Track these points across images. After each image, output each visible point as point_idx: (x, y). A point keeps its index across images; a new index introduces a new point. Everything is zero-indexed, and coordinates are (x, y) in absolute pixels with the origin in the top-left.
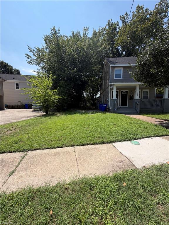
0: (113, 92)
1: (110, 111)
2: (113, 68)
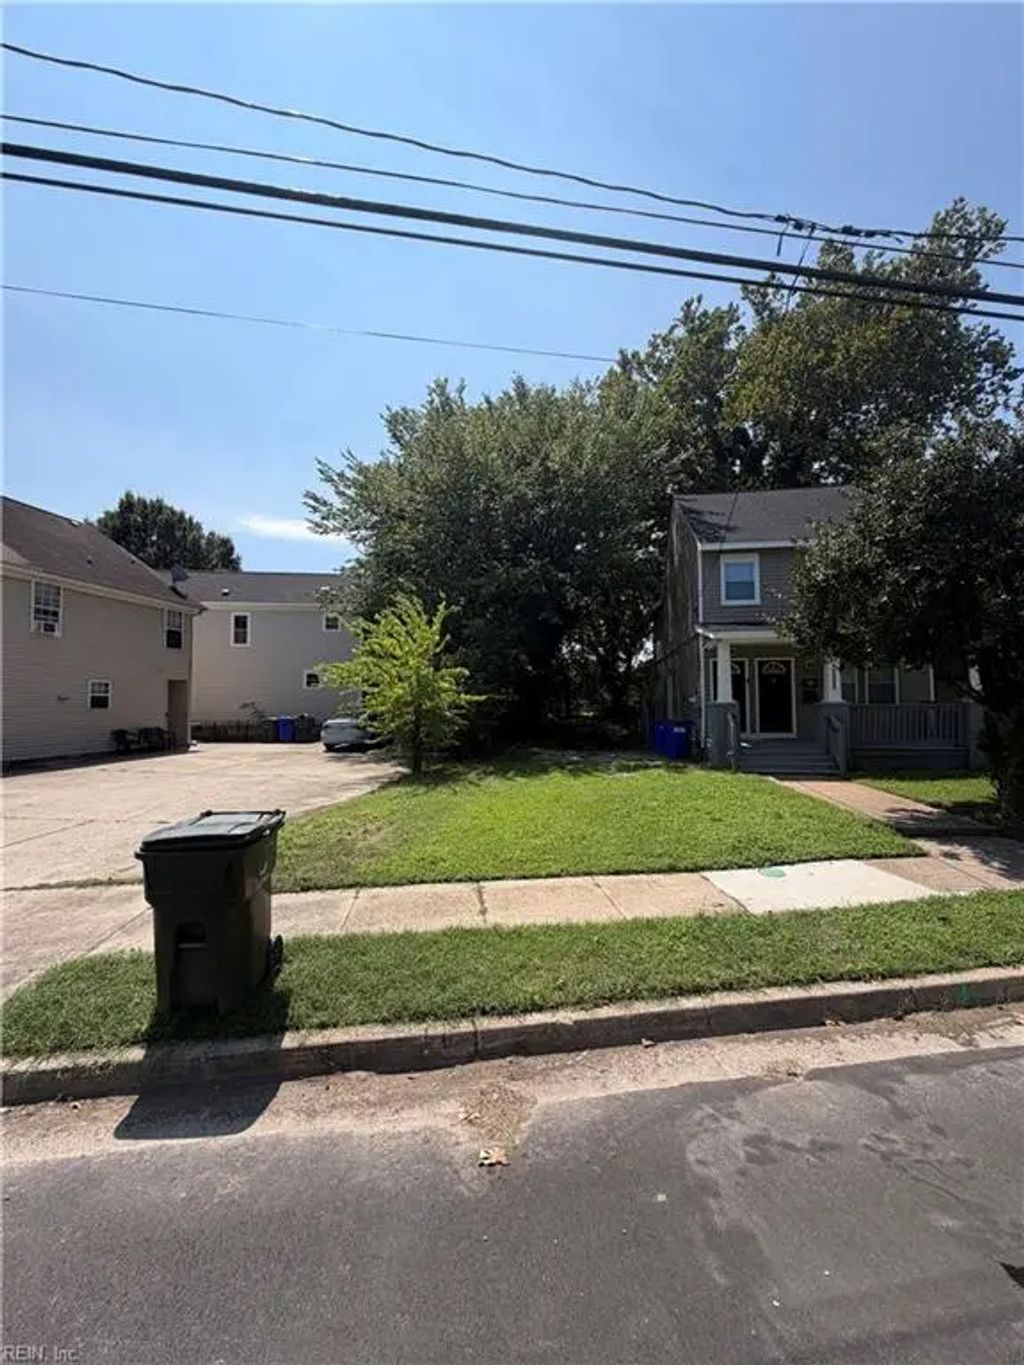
0: (715, 664)
1: (707, 760)
2: (713, 557)
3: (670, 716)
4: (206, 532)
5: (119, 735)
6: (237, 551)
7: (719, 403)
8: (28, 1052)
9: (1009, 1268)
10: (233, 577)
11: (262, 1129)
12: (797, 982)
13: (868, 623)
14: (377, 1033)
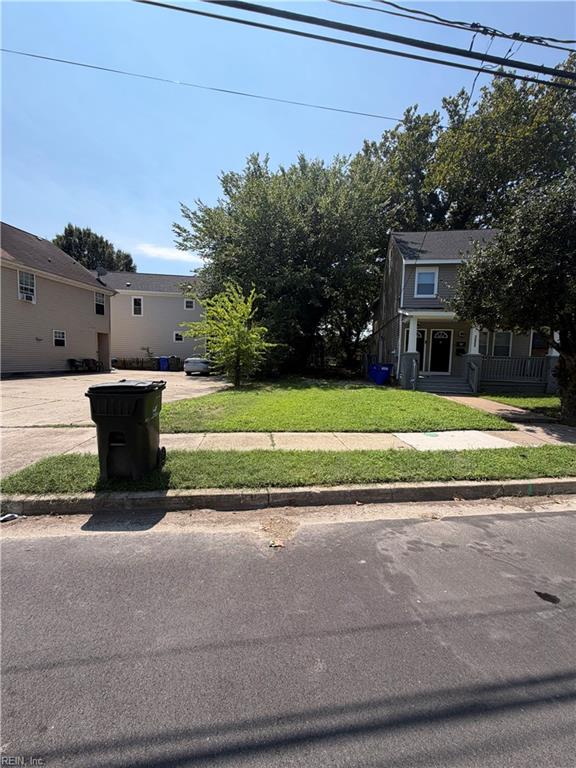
1: (399, 385)
2: (411, 268)
3: (380, 361)
4: (116, 250)
5: (72, 362)
6: (134, 262)
7: (423, 177)
8: (34, 492)
9: (539, 594)
10: (133, 275)
11: (157, 529)
12: (441, 479)
13: (500, 300)
14: (217, 492)
